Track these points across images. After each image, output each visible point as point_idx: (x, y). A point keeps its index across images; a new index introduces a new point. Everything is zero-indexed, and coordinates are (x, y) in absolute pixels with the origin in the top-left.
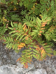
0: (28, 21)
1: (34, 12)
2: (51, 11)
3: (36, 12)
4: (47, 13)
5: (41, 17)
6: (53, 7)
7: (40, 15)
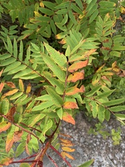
0: (18, 60)
1: (38, 30)
2: (91, 21)
3: (46, 29)
4: (78, 28)
5: (61, 42)
6: (94, 7)
7: (59, 37)
